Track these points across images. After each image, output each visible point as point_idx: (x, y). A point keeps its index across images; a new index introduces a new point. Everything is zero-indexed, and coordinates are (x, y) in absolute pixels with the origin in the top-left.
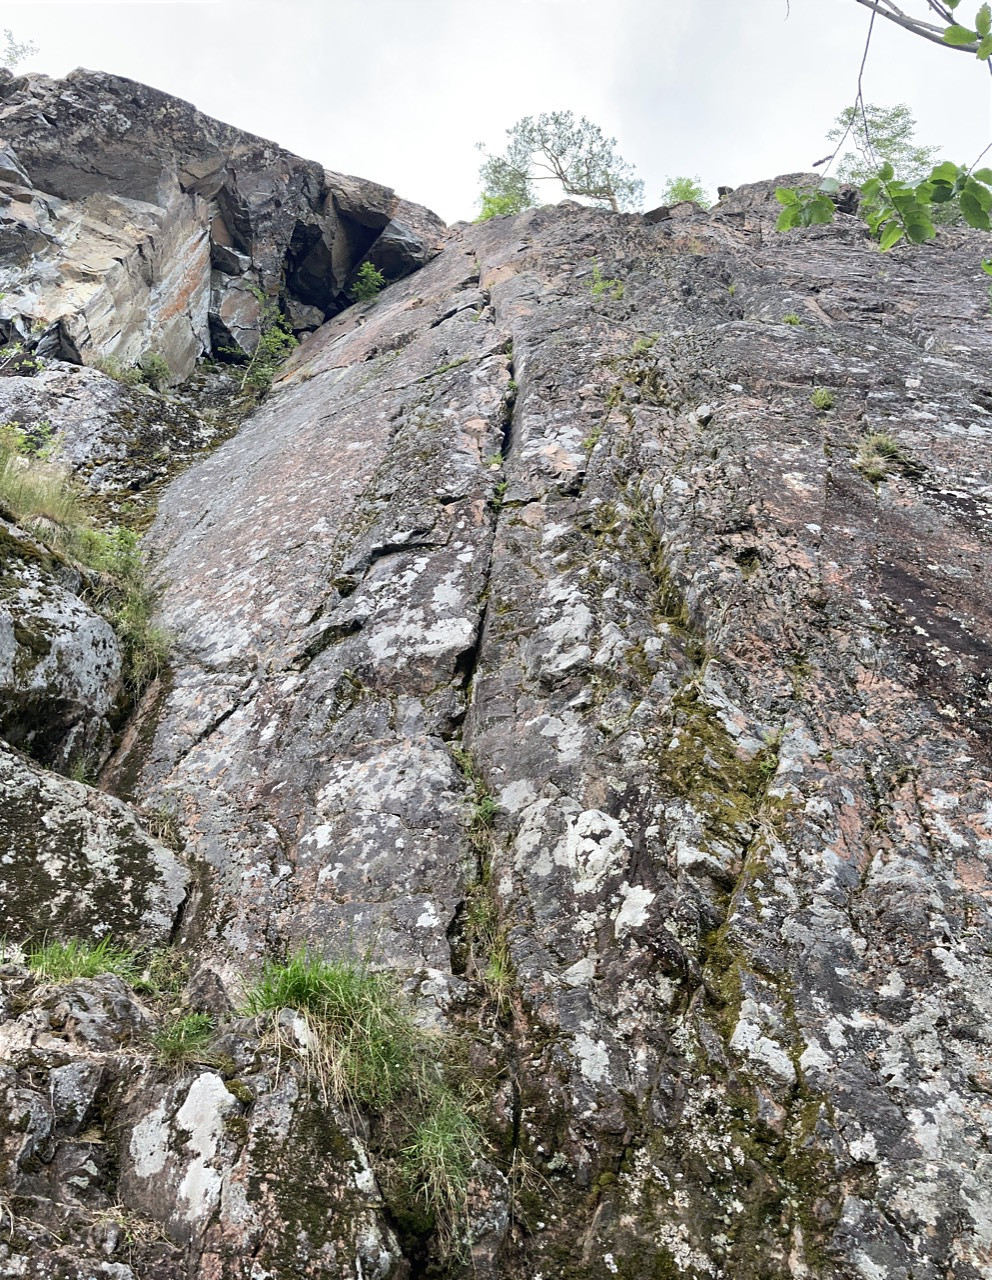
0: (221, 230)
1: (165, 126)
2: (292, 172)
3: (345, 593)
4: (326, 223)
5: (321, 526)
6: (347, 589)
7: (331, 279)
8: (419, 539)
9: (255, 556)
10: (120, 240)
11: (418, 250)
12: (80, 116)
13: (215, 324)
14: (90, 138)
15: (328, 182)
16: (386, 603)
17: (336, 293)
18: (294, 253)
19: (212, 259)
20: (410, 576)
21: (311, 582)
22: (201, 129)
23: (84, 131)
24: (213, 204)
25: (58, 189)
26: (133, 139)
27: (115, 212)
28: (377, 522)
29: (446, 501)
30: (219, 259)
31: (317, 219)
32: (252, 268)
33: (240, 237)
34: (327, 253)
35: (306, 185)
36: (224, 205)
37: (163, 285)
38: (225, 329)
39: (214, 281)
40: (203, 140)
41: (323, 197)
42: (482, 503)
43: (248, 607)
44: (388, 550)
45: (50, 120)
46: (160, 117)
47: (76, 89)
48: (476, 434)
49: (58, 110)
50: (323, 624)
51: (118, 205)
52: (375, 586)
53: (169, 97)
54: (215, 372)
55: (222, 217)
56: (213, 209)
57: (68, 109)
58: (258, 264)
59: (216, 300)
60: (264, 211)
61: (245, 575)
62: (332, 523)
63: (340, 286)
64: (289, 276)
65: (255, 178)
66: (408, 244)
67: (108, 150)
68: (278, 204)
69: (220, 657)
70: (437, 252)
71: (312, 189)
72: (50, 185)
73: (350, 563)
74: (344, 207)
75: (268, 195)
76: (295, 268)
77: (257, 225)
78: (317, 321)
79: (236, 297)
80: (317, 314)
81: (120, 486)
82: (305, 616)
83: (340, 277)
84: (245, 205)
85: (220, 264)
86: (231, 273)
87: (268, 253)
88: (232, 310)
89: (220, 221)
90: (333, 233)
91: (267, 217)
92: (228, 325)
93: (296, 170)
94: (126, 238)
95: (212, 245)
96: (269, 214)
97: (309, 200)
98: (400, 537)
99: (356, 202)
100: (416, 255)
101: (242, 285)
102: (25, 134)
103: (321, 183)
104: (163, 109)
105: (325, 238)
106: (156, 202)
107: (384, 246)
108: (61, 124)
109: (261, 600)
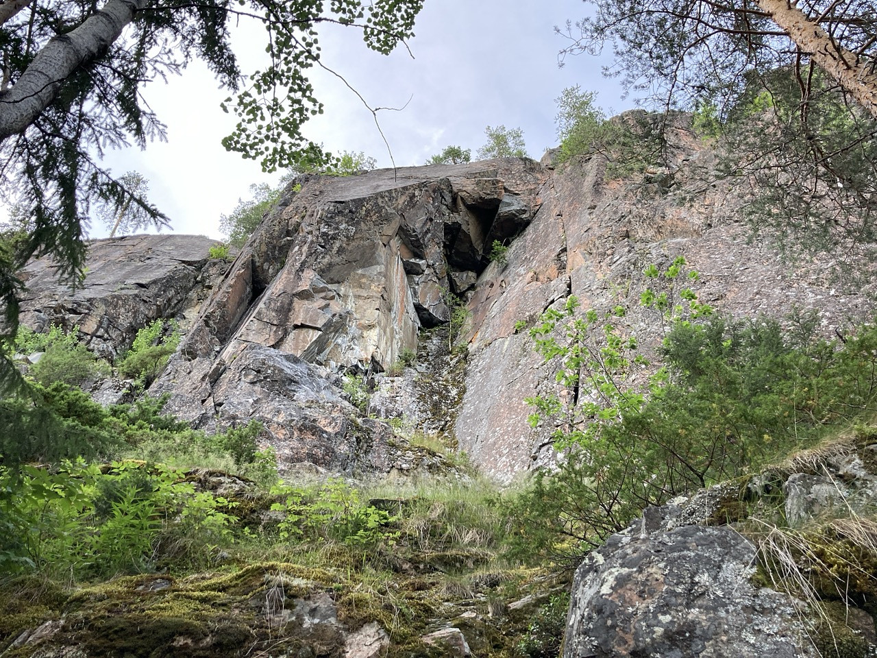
0: (405, 251)
1: (367, 216)
2: (432, 194)
3: (535, 460)
4: (461, 218)
5: (522, 439)
6: (535, 459)
7: (474, 251)
8: (552, 440)
9: (505, 452)
10: (372, 297)
11: (524, 212)
12: (334, 238)
13: (418, 308)
14: (341, 246)
15: (455, 189)
16: (546, 460)
17: (479, 258)
18: (447, 243)
19: (405, 269)
20: (551, 452)
21: (524, 458)
22: (384, 207)
23: (337, 244)
24: (397, 238)
25: (336, 279)
26: (359, 236)
27: (364, 280)
28: (539, 436)
29: (557, 426)
30: (409, 268)
31: (456, 218)
32: (428, 266)
33: (416, 250)
34: (467, 236)
35: (443, 197)
36: (403, 236)
37: (395, 308)
38: (425, 309)
39: (410, 281)
40: (387, 213)
41: (454, 200)
42: (567, 425)
43: (509, 469)
44: (544, 445)
45: (322, 247)
46: (364, 213)
47: (326, 222)
48: (564, 397)
49: (323, 239)
50: (531, 469)
51: (363, 276)
52: (542, 456)
53: (364, 199)
54: (429, 338)
55: (404, 243)
56: (398, 240)
57: (327, 237)
58: (431, 262)
59: (415, 293)
60: (425, 229)
61: (504, 458)
62: (525, 437)
63: (481, 252)
64: (449, 258)
65: (415, 212)
66: (517, 211)
67: (350, 248)
68: (431, 220)
69: (507, 483)
70: (538, 207)
71: (447, 198)
72: (332, 279)
73: (534, 451)
74: (470, 202)
75: (424, 217)
76: (450, 252)
77: (424, 240)
78: (473, 281)
79: (425, 287)
80: (470, 276)
81: (437, 431)
82: (526, 468)
83: (479, 247)
84: (414, 232)
85: (411, 271)
86: (418, 274)
87: (434, 252)
88: (426, 296)
89: (403, 246)
90: (467, 222)
91: (428, 231)
92: (426, 307)
93: (434, 191)
94: (374, 294)
95: (403, 262)
96: (428, 229)
97: (447, 206)
98: (546, 441)
99: (476, 196)
100: (524, 216)
101: (426, 278)
102: (316, 260)
103: (451, 192)
104: (364, 208)
105: (464, 227)
106: (378, 263)
107: (502, 219)
108: (327, 247)
109: (512, 466)
